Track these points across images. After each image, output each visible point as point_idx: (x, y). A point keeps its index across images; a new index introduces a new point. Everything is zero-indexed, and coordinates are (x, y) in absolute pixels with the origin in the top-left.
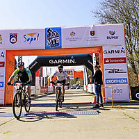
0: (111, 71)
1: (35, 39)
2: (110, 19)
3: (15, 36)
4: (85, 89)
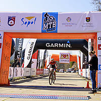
1: (32, 23)
4: (80, 74)
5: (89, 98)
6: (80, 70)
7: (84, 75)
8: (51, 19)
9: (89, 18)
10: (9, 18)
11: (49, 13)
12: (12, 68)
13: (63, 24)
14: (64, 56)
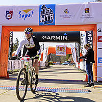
5: (89, 91)
7: (81, 68)
8: (48, 11)
9: (88, 9)
10: (7, 12)
11: (46, 5)
12: (10, 61)
13: (61, 16)
14: (61, 48)
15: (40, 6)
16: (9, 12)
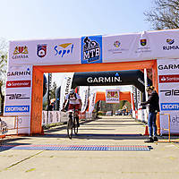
0: (169, 93)
1: (68, 51)
2: (169, 23)
3: (44, 48)
4: (134, 116)
5: (150, 148)
6: (134, 112)
7: (140, 118)
9: (145, 40)
11: (90, 37)
15: (82, 38)
16: (42, 48)
